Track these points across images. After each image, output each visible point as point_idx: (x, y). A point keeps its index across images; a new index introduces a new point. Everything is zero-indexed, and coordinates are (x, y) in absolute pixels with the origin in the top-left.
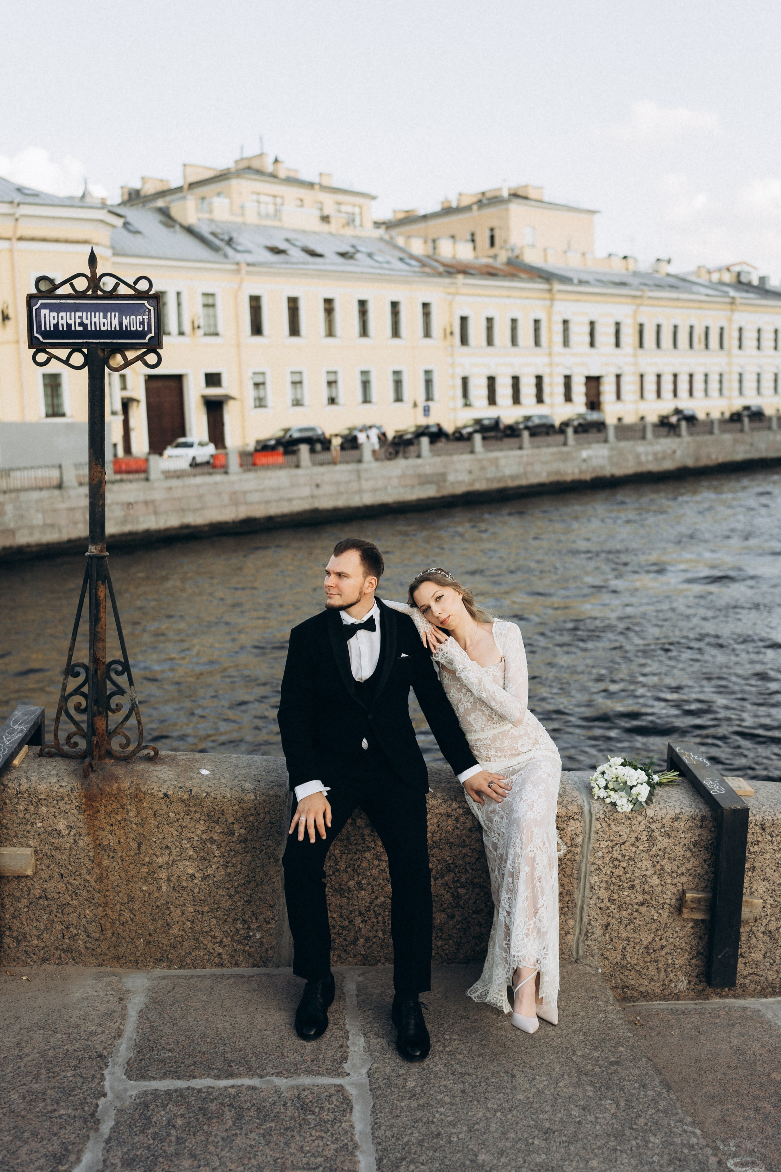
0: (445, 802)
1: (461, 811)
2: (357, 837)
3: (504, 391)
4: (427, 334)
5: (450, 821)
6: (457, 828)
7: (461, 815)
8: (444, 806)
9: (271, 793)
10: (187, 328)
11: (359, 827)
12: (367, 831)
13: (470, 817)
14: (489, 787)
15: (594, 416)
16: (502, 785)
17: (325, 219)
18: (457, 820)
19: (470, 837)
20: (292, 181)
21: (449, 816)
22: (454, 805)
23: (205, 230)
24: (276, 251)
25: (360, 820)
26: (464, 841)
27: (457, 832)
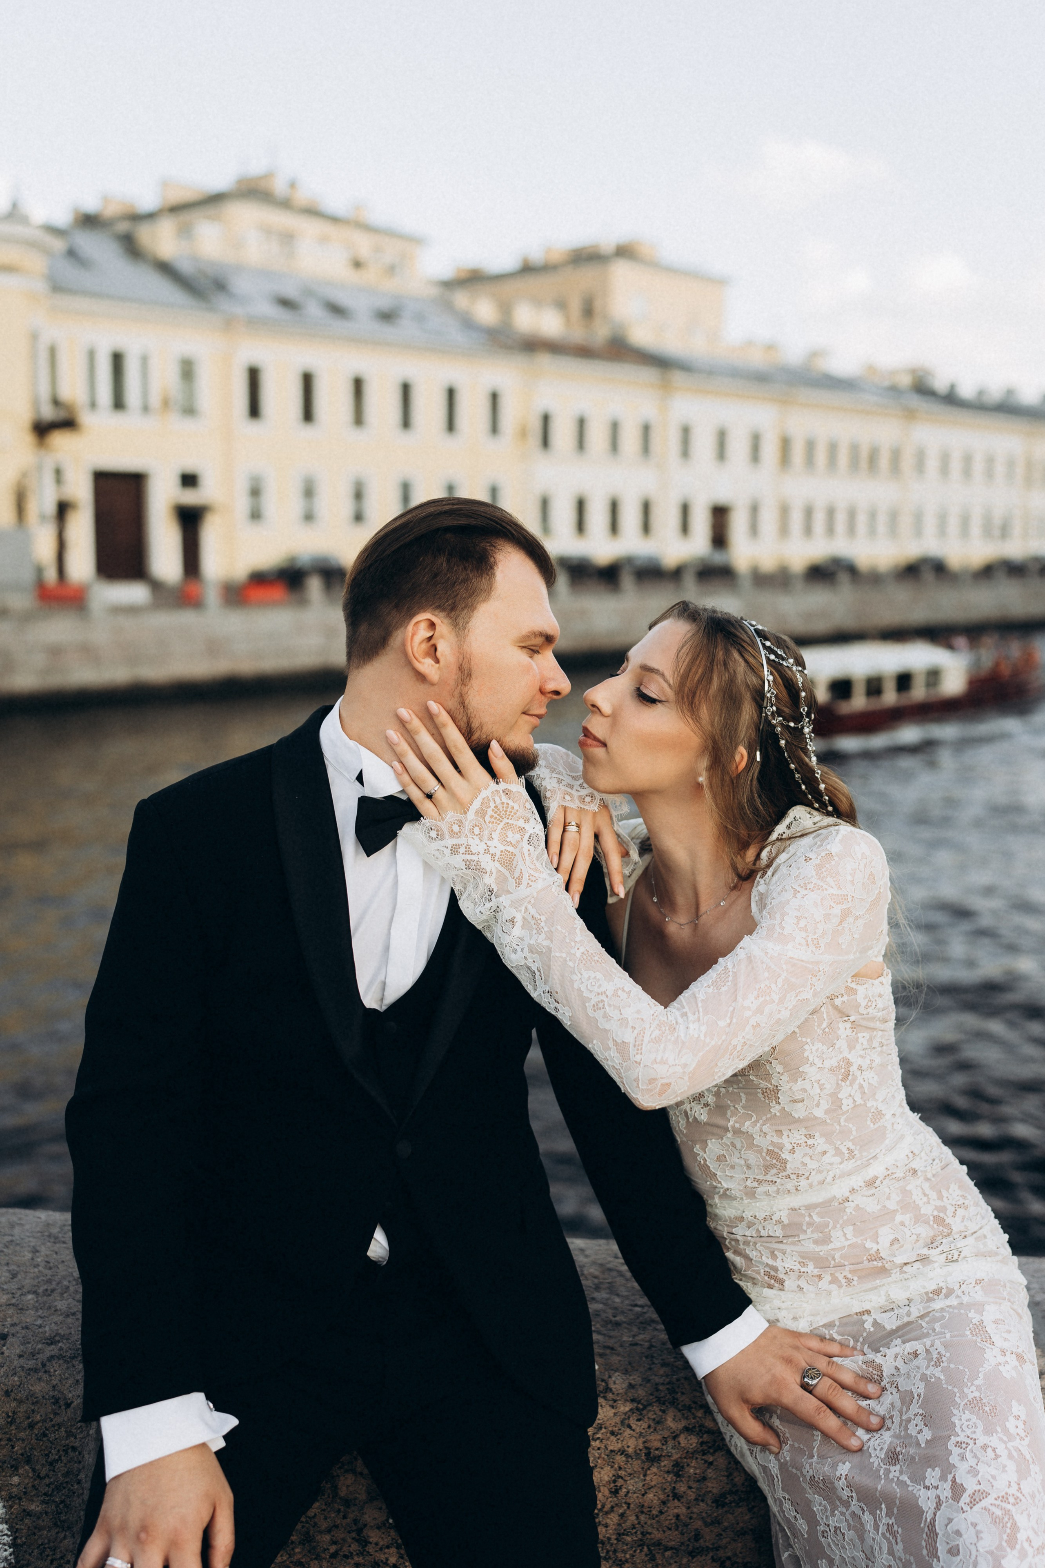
0: (640, 1411)
1: (689, 1442)
2: (339, 1535)
3: (597, 517)
4: (495, 429)
5: (655, 1475)
6: (676, 1496)
7: (691, 1454)
8: (639, 1426)
9: (38, 1388)
10: (155, 400)
11: (347, 1503)
12: (373, 1515)
13: (721, 1460)
14: (805, 1387)
15: (718, 558)
16: (847, 1378)
17: (357, 264)
18: (678, 1469)
19: (717, 1522)
20: (312, 212)
21: (651, 1457)
22: (670, 1422)
23: (185, 267)
24: (286, 303)
25: (350, 1479)
26: (697, 1536)
27: (677, 1508)
